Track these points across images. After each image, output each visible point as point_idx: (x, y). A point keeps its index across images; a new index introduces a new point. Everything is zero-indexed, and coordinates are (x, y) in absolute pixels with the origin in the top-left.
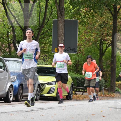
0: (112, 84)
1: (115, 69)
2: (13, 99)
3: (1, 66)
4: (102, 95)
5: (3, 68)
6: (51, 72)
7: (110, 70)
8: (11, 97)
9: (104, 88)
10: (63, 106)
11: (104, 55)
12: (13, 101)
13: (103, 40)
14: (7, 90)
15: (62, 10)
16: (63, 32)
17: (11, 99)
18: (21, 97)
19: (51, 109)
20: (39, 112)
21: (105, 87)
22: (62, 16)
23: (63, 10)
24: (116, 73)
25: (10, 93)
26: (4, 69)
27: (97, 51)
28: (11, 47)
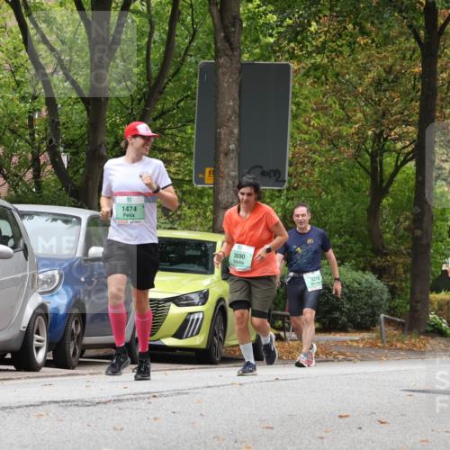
0: (414, 304)
1: (428, 246)
2: (45, 357)
3: (3, 234)
4: (379, 344)
5: (11, 242)
6: (189, 256)
7: (409, 251)
8: (38, 349)
9: (388, 316)
10: (232, 384)
11: (388, 192)
12: (47, 363)
13: (386, 140)
14: (26, 325)
15: (234, 26)
16: (237, 108)
17: (40, 357)
18: (75, 349)
19: (185, 396)
20: (143, 404)
21: (388, 312)
22: (232, 49)
23: (238, 26)
24: (432, 260)
25: (36, 337)
26: (13, 248)
27: (362, 177)
28: (42, 163)
